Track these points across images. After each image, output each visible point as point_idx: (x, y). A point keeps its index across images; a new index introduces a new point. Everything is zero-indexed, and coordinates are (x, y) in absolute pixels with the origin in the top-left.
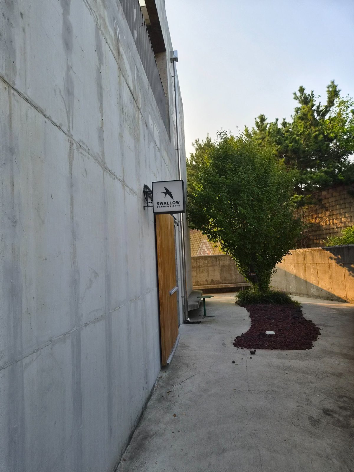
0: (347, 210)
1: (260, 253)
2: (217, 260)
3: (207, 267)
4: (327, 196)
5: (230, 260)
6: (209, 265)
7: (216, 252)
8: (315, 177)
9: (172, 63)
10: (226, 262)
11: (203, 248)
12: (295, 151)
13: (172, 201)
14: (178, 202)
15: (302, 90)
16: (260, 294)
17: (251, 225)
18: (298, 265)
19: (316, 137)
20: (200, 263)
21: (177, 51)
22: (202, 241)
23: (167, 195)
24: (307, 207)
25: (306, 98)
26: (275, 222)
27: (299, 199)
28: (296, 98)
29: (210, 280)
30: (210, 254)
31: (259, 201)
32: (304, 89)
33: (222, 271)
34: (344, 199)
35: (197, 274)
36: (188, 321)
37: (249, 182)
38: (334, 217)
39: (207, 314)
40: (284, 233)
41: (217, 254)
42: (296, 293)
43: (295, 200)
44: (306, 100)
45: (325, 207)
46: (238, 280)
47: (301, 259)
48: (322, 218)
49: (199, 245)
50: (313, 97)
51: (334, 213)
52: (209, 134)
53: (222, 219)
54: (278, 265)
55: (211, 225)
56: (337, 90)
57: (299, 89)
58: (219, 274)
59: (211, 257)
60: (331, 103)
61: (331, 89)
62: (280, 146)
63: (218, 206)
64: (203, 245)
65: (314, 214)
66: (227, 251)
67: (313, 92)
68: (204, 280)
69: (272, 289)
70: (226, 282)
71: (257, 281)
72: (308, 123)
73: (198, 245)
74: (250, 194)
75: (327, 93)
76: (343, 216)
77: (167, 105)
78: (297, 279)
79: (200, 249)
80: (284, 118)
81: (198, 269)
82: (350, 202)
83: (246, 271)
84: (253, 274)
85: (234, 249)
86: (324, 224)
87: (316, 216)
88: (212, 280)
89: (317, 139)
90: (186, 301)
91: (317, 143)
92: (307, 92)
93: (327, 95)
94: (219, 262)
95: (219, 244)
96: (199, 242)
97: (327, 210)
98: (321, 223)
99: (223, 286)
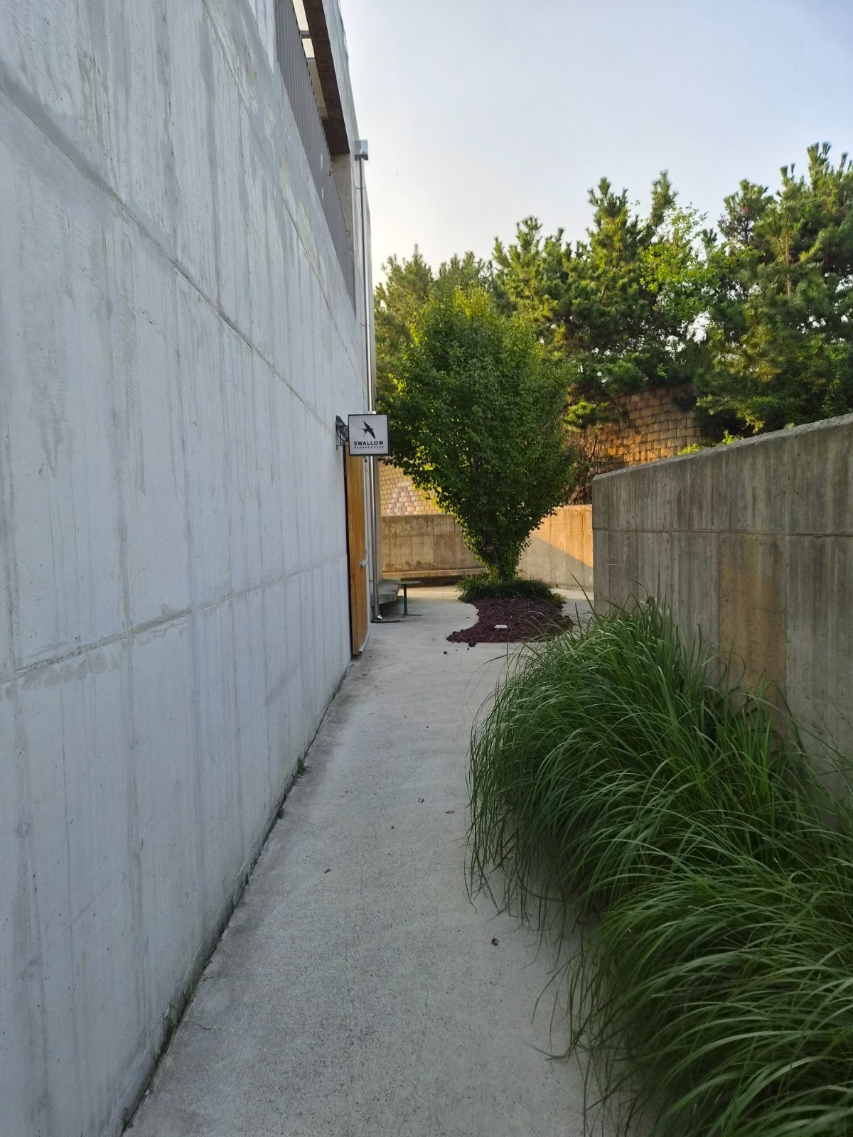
0: (670, 434)
1: (503, 512)
2: (429, 523)
3: (410, 536)
4: (640, 405)
5: (452, 524)
6: (413, 533)
7: (427, 508)
8: (616, 369)
9: (358, 162)
10: (447, 528)
11: (400, 500)
12: (584, 314)
13: (373, 440)
14: (381, 443)
15: (605, 186)
16: (500, 582)
17: (488, 462)
18: (572, 535)
19: (624, 288)
20: (398, 528)
21: (366, 142)
22: (399, 485)
23: (368, 433)
24: (601, 426)
25: (612, 204)
26: (529, 458)
27: (588, 411)
28: (593, 201)
29: (415, 563)
30: (415, 513)
31: (504, 419)
32: (608, 186)
33: (436, 545)
34: (668, 412)
35: (390, 549)
36: (379, 619)
37: (486, 387)
38: (649, 447)
39: (409, 612)
40: (544, 478)
41: (429, 513)
42: (566, 585)
43: (580, 412)
44: (613, 209)
45: (635, 427)
46: (468, 563)
47: (577, 523)
48: (627, 447)
49: (391, 494)
50: (625, 202)
51: (649, 439)
52: (419, 247)
53: (439, 450)
54: (534, 533)
55: (420, 459)
56: (671, 193)
57: (599, 182)
58: (431, 551)
59: (417, 517)
60: (658, 218)
61: (659, 190)
62: (556, 302)
63: (432, 425)
64: (399, 493)
65: (615, 437)
66: (448, 507)
67: (625, 191)
68: (404, 562)
69: (520, 575)
70: (444, 566)
71: (497, 561)
72: (615, 254)
73: (389, 492)
74: (490, 409)
75: (652, 196)
76: (663, 446)
77: (350, 253)
78: (569, 558)
79: (393, 501)
80: (569, 242)
81: (392, 541)
82: (676, 420)
83: (477, 544)
84: (490, 548)
85: (460, 504)
86: (631, 459)
87: (618, 442)
88: (419, 563)
89: (626, 293)
90: (376, 588)
91: (625, 300)
92: (615, 191)
93: (652, 202)
94: (433, 528)
95: (432, 493)
96: (391, 487)
97: (638, 433)
98: (625, 457)
99: (439, 573)
